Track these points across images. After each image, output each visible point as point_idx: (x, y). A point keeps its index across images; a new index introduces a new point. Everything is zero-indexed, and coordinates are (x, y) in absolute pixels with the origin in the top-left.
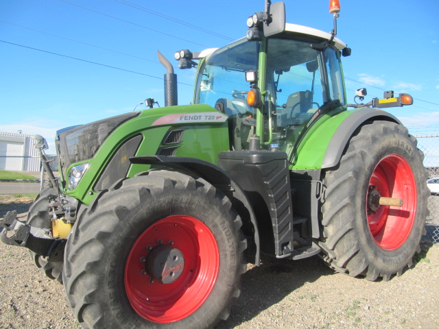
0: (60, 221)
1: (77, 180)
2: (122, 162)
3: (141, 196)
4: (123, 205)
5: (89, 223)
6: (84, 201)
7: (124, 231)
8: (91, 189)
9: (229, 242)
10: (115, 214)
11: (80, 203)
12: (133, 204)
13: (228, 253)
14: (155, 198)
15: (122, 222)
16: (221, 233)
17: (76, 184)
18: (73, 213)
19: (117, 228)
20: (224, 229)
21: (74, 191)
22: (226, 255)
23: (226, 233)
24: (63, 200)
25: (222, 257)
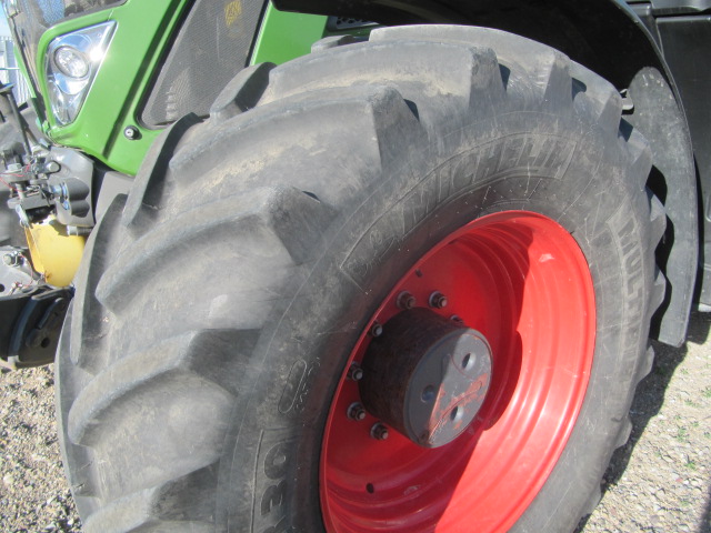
0: (44, 228)
1: (75, 87)
2: (230, 20)
3: (383, 136)
4: (305, 183)
5: (139, 276)
6: (111, 161)
7: (317, 310)
8: (129, 119)
9: (631, 290)
10: (269, 233)
11: (99, 168)
12: (351, 178)
13: (624, 325)
14: (440, 143)
15: (306, 272)
16: (615, 262)
17: (75, 102)
18: (79, 204)
19: (284, 301)
20: (626, 251)
21: (70, 128)
22: (615, 332)
23: (629, 261)
24: (42, 160)
25: (604, 337)
